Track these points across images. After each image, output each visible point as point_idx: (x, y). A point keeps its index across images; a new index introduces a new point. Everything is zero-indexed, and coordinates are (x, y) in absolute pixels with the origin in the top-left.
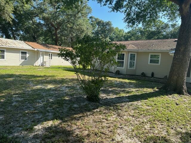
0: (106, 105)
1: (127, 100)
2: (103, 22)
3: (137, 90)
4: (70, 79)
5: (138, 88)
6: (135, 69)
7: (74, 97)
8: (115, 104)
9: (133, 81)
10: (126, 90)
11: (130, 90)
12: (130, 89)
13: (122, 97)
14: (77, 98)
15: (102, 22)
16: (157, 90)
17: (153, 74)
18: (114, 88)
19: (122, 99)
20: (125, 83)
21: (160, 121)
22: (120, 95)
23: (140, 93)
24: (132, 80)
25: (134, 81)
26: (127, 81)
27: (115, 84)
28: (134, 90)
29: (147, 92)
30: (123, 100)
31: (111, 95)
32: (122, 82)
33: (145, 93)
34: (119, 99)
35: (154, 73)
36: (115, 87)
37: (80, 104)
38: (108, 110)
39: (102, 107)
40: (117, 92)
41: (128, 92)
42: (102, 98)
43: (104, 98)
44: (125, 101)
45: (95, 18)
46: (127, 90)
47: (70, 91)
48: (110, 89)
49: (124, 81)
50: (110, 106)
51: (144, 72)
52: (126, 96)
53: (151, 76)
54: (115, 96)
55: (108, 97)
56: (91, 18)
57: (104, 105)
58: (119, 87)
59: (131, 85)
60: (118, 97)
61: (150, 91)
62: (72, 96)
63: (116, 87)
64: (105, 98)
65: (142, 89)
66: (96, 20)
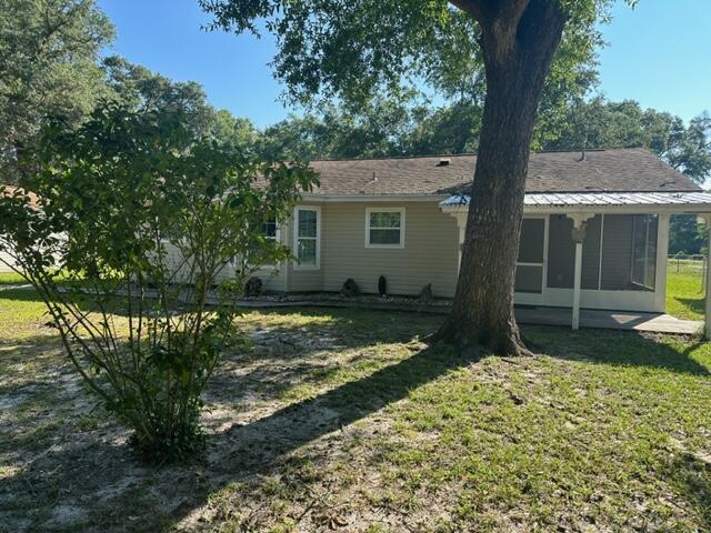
0: (245, 468)
1: (330, 413)
2: (165, 85)
3: (355, 359)
4: (20, 343)
5: (353, 346)
6: (318, 267)
7: (51, 456)
8: (282, 453)
9: (323, 315)
10: (309, 366)
11: (326, 363)
12: (324, 358)
13: (306, 401)
14: (72, 456)
15: (161, 83)
16: (423, 346)
17: (382, 283)
18: (259, 364)
19: (309, 418)
20: (295, 329)
21: (502, 504)
22: (293, 397)
23: (369, 372)
24: (318, 315)
25: (326, 319)
26: (300, 320)
27: (254, 343)
28: (340, 358)
29: (391, 360)
30: (314, 417)
31: (250, 400)
32: (280, 329)
33: (386, 365)
34: (295, 421)
35: (387, 278)
36: (259, 357)
37: (97, 499)
38: (257, 498)
39: (223, 484)
40: (273, 379)
41: (322, 375)
42: (214, 427)
43: (222, 429)
44: (322, 426)
45: (131, 63)
46: (315, 362)
47: (27, 415)
48: (240, 372)
49: (289, 323)
50: (267, 471)
51: (351, 277)
52: (319, 397)
53: (377, 291)
54: (273, 403)
55: (244, 419)
56: (110, 62)
57: (234, 473)
58: (276, 356)
59: (322, 335)
60: (287, 410)
61: (401, 356)
62: (36, 449)
63: (265, 357)
64: (228, 425)
65: (370, 348)
66: (135, 72)
